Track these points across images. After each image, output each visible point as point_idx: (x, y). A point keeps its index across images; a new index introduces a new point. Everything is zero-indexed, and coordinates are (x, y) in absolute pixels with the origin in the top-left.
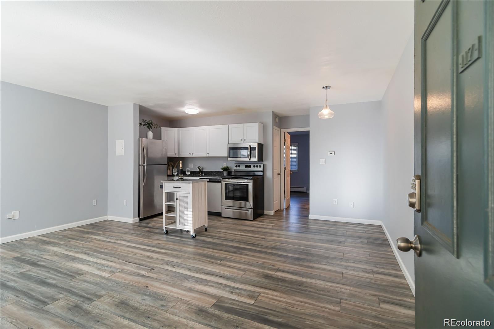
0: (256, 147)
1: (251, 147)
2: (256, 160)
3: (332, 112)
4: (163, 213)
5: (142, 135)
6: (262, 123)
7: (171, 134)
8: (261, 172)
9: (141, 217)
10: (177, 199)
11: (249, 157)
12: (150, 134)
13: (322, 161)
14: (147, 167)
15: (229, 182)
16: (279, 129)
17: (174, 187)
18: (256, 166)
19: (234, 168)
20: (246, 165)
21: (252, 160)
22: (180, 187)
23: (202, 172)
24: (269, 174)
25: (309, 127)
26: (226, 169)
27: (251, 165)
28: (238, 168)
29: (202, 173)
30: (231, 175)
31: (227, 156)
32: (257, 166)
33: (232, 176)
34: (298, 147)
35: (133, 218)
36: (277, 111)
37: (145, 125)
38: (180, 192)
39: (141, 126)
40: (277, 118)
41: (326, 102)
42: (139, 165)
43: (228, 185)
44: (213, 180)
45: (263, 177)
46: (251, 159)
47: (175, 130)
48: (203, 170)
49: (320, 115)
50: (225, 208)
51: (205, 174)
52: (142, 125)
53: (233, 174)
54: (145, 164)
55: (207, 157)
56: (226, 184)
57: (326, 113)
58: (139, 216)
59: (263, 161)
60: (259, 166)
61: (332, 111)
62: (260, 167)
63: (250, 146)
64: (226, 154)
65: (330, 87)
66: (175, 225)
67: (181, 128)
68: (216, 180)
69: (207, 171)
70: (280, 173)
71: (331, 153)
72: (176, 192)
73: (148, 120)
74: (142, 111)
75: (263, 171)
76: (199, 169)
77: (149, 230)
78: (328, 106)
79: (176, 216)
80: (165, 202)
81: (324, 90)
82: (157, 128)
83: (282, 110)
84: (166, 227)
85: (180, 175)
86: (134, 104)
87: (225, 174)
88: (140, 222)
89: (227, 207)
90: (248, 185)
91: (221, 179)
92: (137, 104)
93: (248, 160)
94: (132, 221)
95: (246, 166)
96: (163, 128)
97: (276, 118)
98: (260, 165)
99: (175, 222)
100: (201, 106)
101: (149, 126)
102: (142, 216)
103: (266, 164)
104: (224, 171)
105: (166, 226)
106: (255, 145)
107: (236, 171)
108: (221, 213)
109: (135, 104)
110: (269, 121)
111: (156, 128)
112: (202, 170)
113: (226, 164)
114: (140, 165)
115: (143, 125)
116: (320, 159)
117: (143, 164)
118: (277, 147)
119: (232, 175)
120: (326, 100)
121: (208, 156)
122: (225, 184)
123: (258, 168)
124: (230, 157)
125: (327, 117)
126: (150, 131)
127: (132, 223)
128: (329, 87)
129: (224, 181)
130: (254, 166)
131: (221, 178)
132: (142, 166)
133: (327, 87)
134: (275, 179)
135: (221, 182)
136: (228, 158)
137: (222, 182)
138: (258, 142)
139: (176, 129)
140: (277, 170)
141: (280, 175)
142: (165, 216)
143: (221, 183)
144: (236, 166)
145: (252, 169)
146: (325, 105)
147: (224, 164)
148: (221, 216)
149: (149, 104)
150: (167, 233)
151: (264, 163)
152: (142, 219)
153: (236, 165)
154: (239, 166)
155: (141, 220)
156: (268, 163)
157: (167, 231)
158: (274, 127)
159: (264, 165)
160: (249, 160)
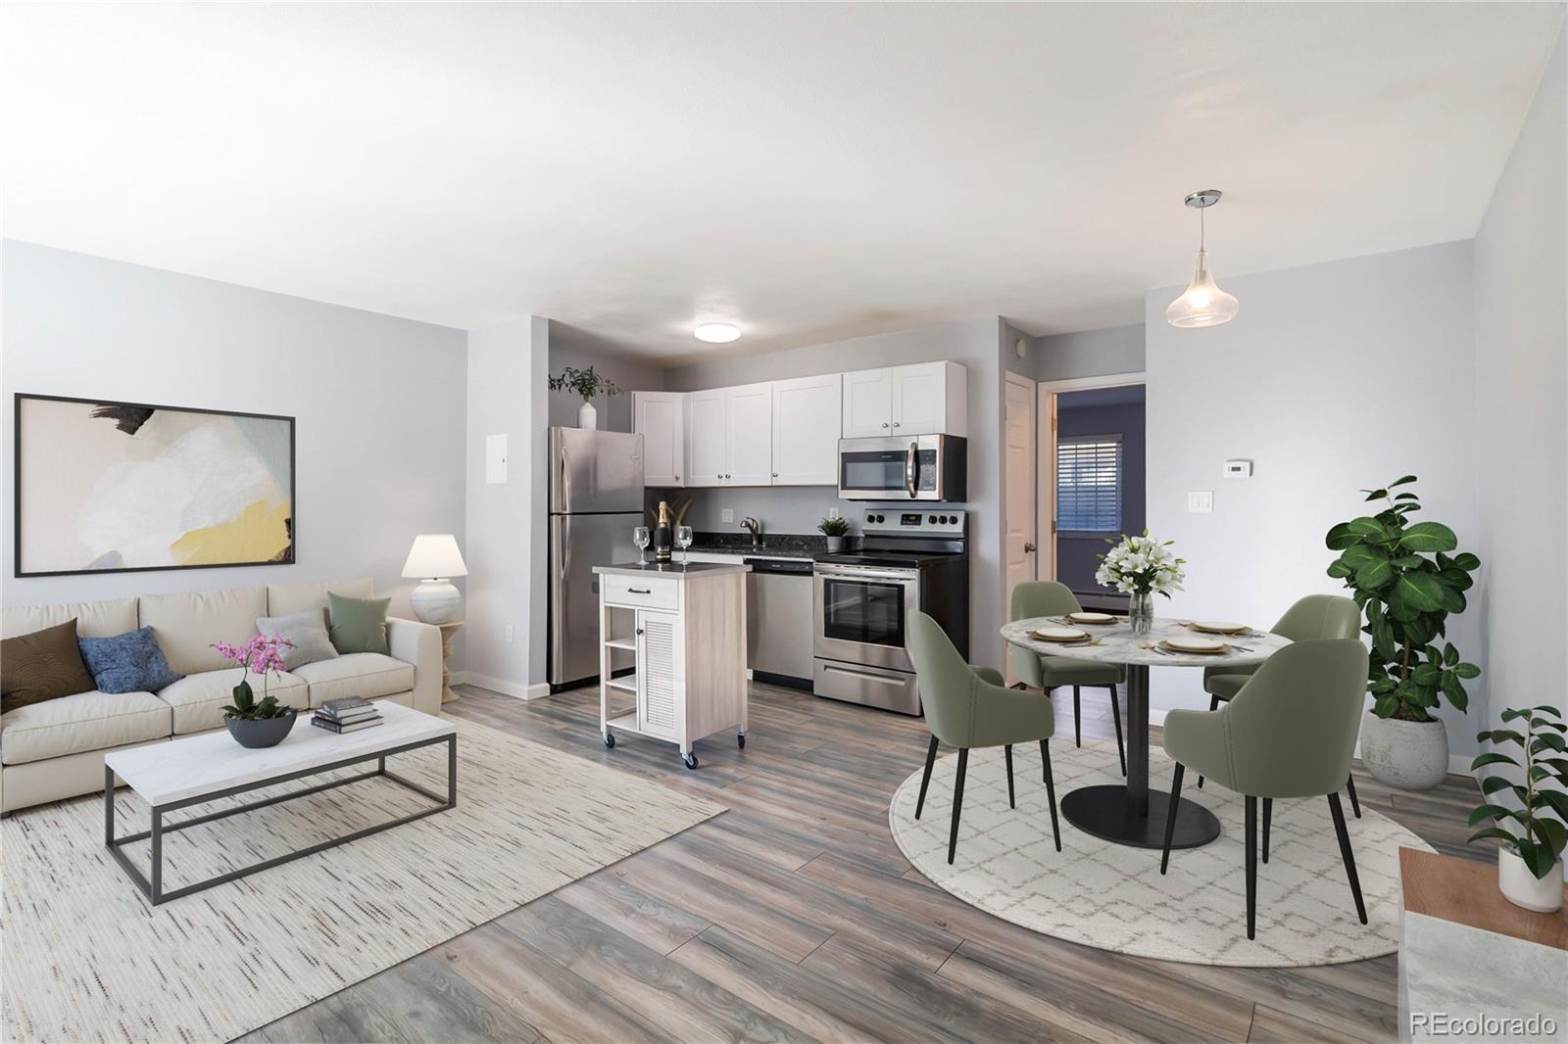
0: (935, 451)
1: (919, 449)
2: (937, 498)
3: (1227, 295)
4: (599, 676)
5: (560, 418)
6: (962, 363)
7: (660, 410)
8: (958, 539)
9: (554, 683)
10: (640, 632)
11: (912, 486)
12: (589, 413)
13: (1199, 502)
14: (572, 521)
15: (837, 575)
16: (1032, 383)
17: (630, 590)
18: (938, 518)
19: (863, 527)
20: (903, 516)
21: (922, 495)
22: (648, 592)
23: (760, 538)
24: (987, 547)
25: (1144, 371)
26: (835, 529)
27: (920, 516)
28: (876, 527)
29: (760, 542)
30: (854, 548)
31: (836, 483)
32: (943, 520)
33: (855, 552)
34: (1120, 450)
35: (531, 683)
36: (1017, 314)
37: (573, 384)
38: (650, 609)
39: (559, 388)
40: (1021, 342)
41: (1202, 256)
42: (550, 514)
43: (836, 588)
44: (787, 567)
45: (964, 560)
46: (919, 492)
47: (677, 398)
48: (763, 529)
49: (1174, 315)
50: (826, 667)
51: (768, 546)
52: (564, 386)
53: (861, 545)
54: (568, 512)
55: (772, 486)
56: (827, 582)
57: (1200, 302)
58: (549, 679)
59: (964, 500)
60: (948, 518)
61: (1227, 292)
62: (954, 520)
63: (915, 445)
64: (833, 478)
65: (1216, 193)
66: (636, 719)
67: (692, 393)
68: (797, 568)
69: (775, 535)
70: (1033, 543)
71: (1238, 469)
72: (636, 608)
73: (582, 367)
74: (561, 340)
75: (967, 536)
76: (748, 525)
77: (566, 729)
78: (1210, 276)
79: (636, 689)
80: (606, 641)
81: (1194, 212)
82: (609, 393)
83: (1039, 312)
84: (609, 723)
85: (659, 550)
86: (533, 317)
87: (833, 544)
88: (553, 697)
89: (831, 662)
90: (903, 586)
91: (812, 563)
92: (541, 318)
93: (906, 495)
94: (526, 694)
95: (906, 519)
96: (637, 393)
97: (1018, 341)
98: (953, 514)
99: (634, 711)
100: (749, 313)
101: (586, 386)
102: (558, 680)
103: (976, 513)
104: (829, 535)
105: (607, 720)
106: (932, 443)
107: (869, 536)
108: (812, 682)
109: (535, 320)
110: (988, 351)
111: (606, 391)
112: (759, 532)
113: (837, 509)
114: (553, 514)
115: (567, 385)
116: (1190, 494)
117: (560, 511)
118: (1022, 448)
119: (859, 548)
120: (1202, 250)
121: (774, 484)
122: (826, 580)
123: (944, 526)
124: (844, 487)
125: (1203, 321)
126: (588, 404)
127: (526, 699)
128: (1214, 198)
129: (823, 573)
130: (933, 520)
131: (811, 560)
132: (560, 517)
133: (1207, 197)
134: (1011, 568)
135: (810, 574)
136: (840, 491)
137: (815, 573)
138: (944, 432)
139: (680, 395)
140: (1020, 534)
141: (1035, 550)
142: (606, 686)
143: (811, 578)
144: (871, 519)
145: (925, 528)
146: (1196, 268)
147: (832, 510)
148: (812, 691)
149: (578, 317)
150: (611, 744)
151: (969, 506)
152: (559, 688)
153: (871, 513)
154: (881, 519)
155: (554, 690)
156: (985, 507)
157: (611, 738)
158: (1010, 375)
159: (967, 516)
160: (912, 496)
